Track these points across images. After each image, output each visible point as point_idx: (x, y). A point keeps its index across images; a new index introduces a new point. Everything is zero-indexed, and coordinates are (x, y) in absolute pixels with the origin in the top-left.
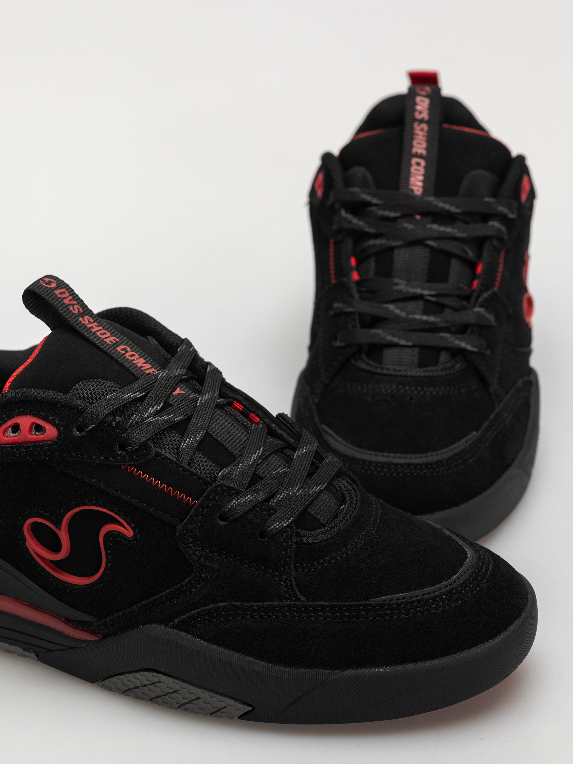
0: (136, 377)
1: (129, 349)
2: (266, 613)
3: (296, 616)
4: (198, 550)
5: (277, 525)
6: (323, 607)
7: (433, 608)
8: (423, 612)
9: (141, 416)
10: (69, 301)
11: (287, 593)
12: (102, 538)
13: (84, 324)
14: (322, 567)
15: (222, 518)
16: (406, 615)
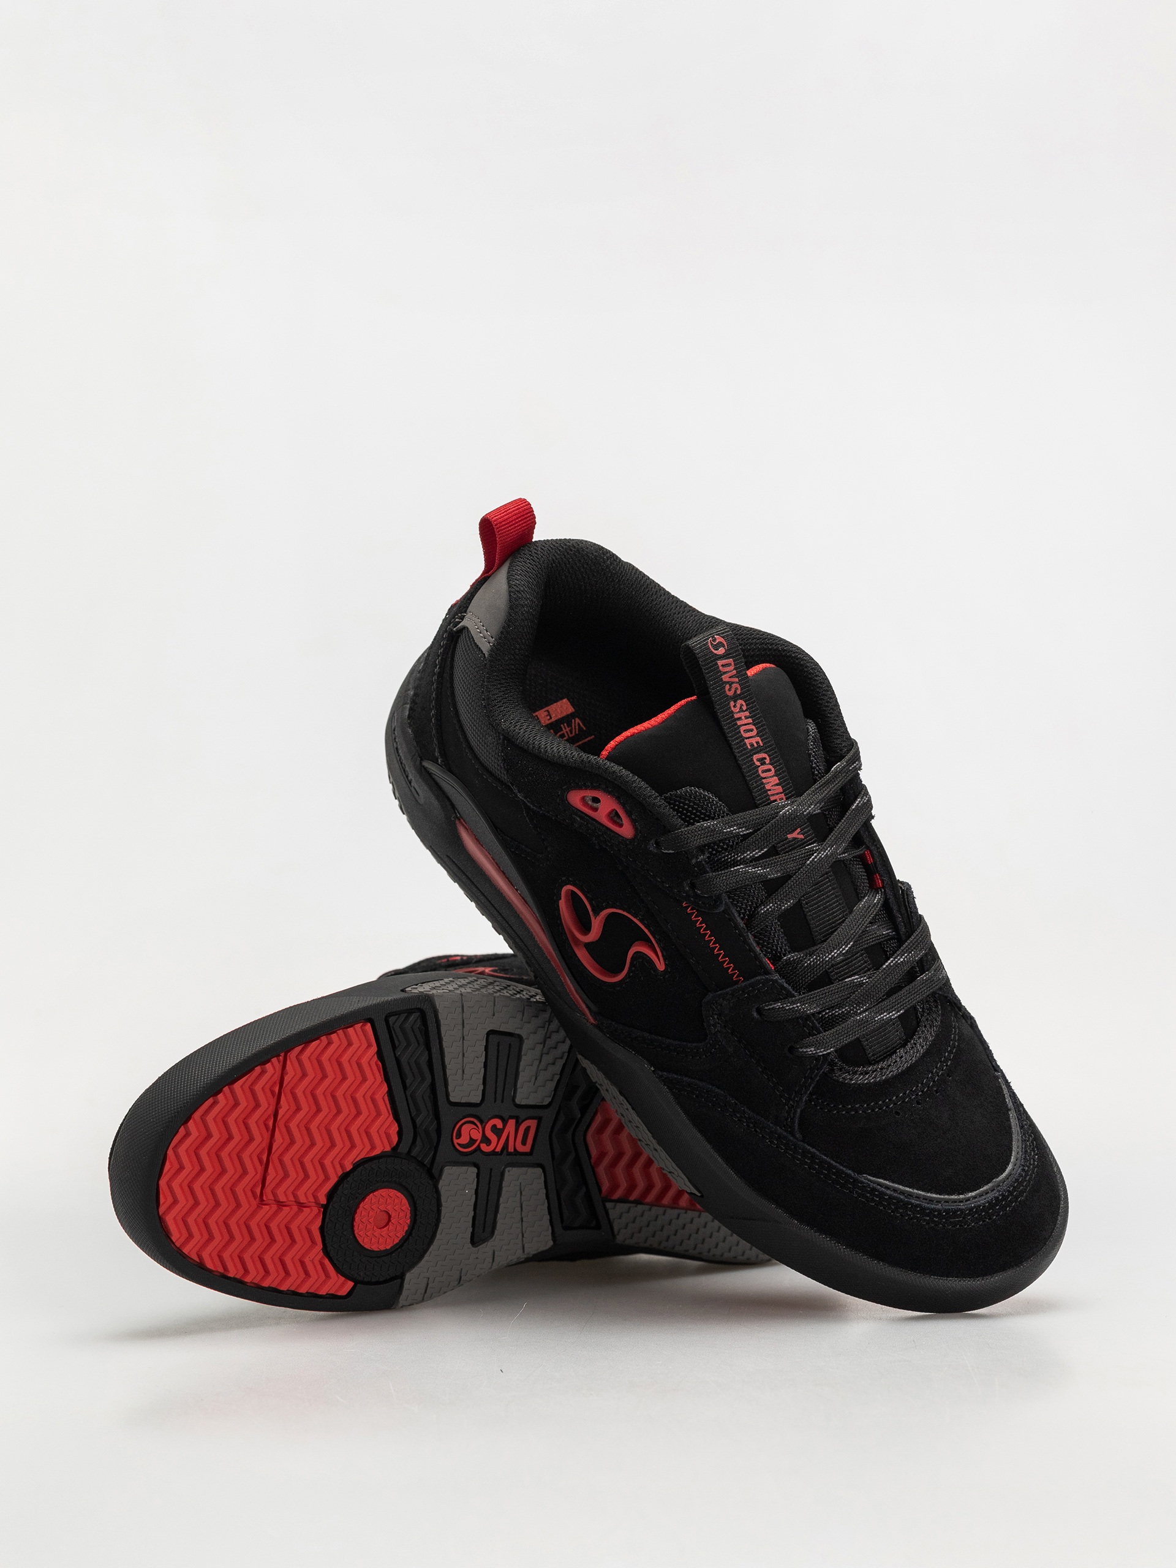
0: (755, 803)
1: (767, 761)
2: (754, 1126)
3: (782, 1149)
4: (721, 1025)
5: (811, 1050)
6: (813, 1156)
7: (925, 1220)
8: (912, 1219)
9: (734, 856)
10: (730, 677)
11: (787, 1120)
12: (632, 954)
13: (732, 712)
14: (837, 1112)
15: (759, 1011)
16: (892, 1212)
